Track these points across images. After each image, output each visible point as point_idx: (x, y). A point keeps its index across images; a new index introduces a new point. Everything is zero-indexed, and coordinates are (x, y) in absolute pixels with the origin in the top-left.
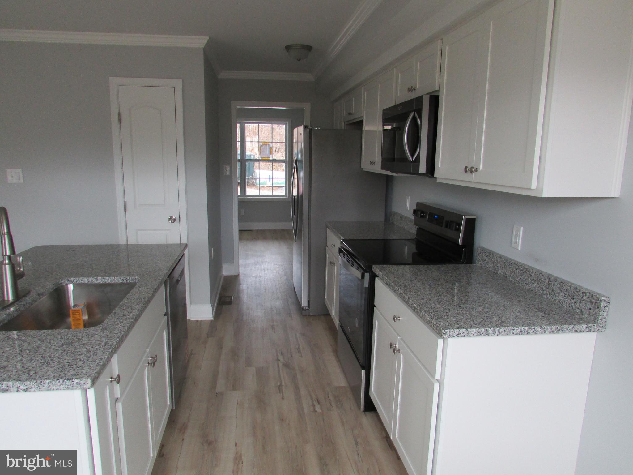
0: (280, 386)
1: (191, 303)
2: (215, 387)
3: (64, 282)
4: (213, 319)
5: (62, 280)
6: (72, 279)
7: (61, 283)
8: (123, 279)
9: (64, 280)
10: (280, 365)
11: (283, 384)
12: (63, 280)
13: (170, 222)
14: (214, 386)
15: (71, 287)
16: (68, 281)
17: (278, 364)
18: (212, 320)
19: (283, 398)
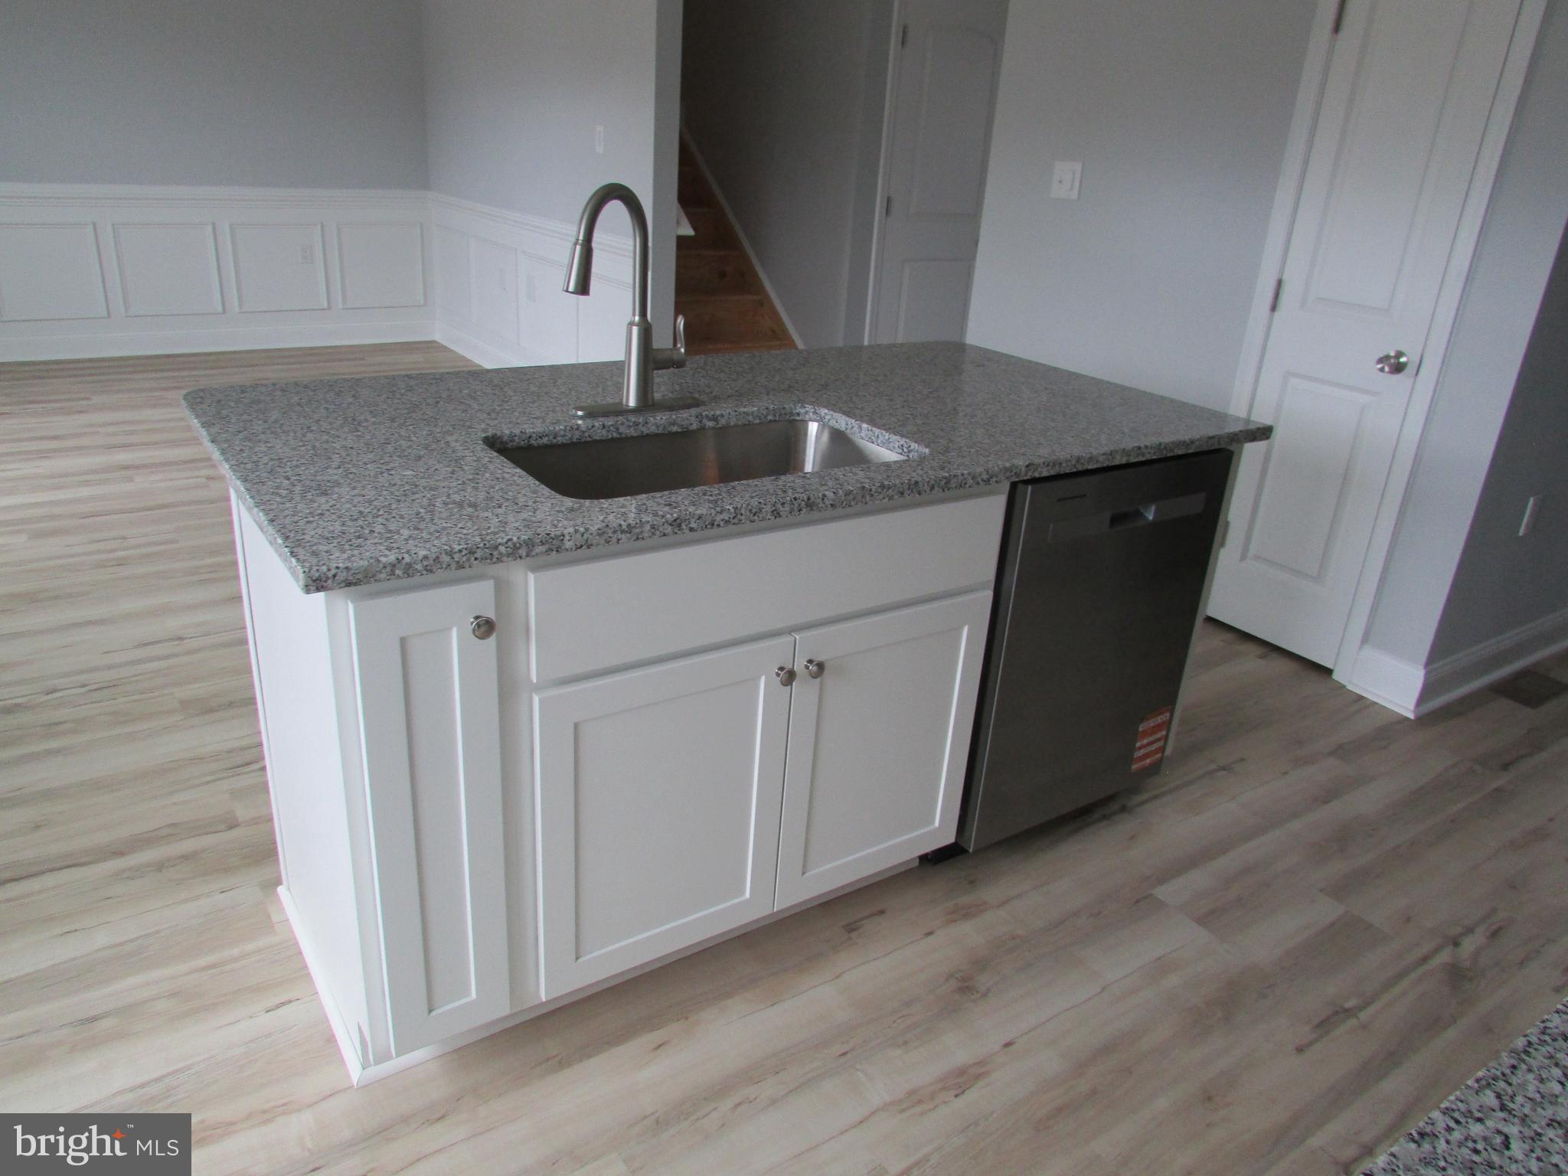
0: (1346, 1011)
1: (1365, 640)
2: (1162, 880)
3: (807, 412)
4: (1411, 716)
5: (803, 407)
6: (823, 411)
7: (798, 414)
8: (902, 446)
9: (807, 409)
10: (1444, 957)
11: (1364, 1016)
12: (805, 407)
13: (1379, 366)
14: (1165, 876)
15: (813, 428)
16: (815, 413)
17: (1437, 950)
18: (1407, 719)
19: (1300, 1050)
